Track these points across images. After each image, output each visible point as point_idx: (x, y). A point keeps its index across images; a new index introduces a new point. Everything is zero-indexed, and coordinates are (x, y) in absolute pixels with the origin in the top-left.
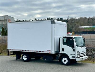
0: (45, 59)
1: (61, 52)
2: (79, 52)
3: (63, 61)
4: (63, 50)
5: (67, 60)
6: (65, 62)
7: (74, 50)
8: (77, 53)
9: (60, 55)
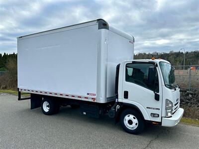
0: (85, 113)
1: (121, 99)
2: (170, 101)
3: (126, 123)
4: (126, 95)
5: (135, 121)
6: (131, 126)
7: (157, 98)
8: (167, 104)
9: (118, 107)
